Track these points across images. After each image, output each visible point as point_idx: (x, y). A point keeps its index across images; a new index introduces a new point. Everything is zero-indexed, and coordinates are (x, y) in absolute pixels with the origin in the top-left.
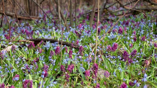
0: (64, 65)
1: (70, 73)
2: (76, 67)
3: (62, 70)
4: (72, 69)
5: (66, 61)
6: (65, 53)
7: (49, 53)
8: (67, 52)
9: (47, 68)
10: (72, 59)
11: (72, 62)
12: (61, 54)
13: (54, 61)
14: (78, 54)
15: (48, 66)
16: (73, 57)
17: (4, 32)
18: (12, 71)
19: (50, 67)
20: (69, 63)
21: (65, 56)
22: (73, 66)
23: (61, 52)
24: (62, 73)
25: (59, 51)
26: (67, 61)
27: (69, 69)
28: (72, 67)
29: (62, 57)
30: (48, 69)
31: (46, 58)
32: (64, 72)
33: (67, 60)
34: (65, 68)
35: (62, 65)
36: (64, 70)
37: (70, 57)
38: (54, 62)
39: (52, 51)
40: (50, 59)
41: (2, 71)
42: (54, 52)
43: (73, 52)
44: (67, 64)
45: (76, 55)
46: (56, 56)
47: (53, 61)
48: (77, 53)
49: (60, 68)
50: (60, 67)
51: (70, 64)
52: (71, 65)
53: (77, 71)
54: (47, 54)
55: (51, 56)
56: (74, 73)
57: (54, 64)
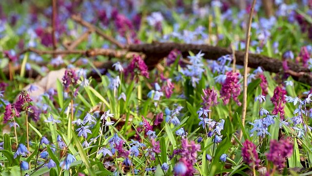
0: (256, 141)
1: (277, 169)
2: (300, 147)
3: (247, 161)
4: (285, 154)
5: (260, 124)
6: (259, 97)
7: (198, 98)
8: (265, 93)
9: (192, 152)
10: (283, 118)
11: (283, 130)
12: (242, 101)
13: (217, 127)
14: (308, 100)
15: (197, 146)
16: (287, 111)
17: (34, 20)
18: (66, 161)
19: (202, 148)
20: (273, 135)
21: (259, 108)
22: (288, 145)
23: (242, 93)
24: (247, 170)
25: (235, 90)
26: (265, 126)
27: (275, 155)
28: (286, 148)
29: (248, 111)
30: (195, 155)
31: (189, 114)
32: (257, 168)
33: (267, 124)
34: (258, 151)
35: (247, 142)
36: (254, 159)
37: (278, 110)
38: (219, 129)
39: (212, 87)
40: (202, 119)
41: (28, 161)
42: (217, 92)
43: (287, 93)
44: (267, 136)
45: (299, 103)
46: (224, 106)
47: (215, 127)
48: (304, 98)
49: (241, 153)
50: (239, 149)
51: (277, 139)
52: (282, 141)
53: (303, 163)
54: (191, 102)
55: (205, 108)
56: (294, 169)
57: (219, 138)
